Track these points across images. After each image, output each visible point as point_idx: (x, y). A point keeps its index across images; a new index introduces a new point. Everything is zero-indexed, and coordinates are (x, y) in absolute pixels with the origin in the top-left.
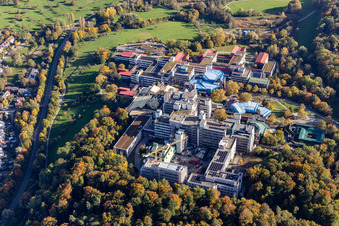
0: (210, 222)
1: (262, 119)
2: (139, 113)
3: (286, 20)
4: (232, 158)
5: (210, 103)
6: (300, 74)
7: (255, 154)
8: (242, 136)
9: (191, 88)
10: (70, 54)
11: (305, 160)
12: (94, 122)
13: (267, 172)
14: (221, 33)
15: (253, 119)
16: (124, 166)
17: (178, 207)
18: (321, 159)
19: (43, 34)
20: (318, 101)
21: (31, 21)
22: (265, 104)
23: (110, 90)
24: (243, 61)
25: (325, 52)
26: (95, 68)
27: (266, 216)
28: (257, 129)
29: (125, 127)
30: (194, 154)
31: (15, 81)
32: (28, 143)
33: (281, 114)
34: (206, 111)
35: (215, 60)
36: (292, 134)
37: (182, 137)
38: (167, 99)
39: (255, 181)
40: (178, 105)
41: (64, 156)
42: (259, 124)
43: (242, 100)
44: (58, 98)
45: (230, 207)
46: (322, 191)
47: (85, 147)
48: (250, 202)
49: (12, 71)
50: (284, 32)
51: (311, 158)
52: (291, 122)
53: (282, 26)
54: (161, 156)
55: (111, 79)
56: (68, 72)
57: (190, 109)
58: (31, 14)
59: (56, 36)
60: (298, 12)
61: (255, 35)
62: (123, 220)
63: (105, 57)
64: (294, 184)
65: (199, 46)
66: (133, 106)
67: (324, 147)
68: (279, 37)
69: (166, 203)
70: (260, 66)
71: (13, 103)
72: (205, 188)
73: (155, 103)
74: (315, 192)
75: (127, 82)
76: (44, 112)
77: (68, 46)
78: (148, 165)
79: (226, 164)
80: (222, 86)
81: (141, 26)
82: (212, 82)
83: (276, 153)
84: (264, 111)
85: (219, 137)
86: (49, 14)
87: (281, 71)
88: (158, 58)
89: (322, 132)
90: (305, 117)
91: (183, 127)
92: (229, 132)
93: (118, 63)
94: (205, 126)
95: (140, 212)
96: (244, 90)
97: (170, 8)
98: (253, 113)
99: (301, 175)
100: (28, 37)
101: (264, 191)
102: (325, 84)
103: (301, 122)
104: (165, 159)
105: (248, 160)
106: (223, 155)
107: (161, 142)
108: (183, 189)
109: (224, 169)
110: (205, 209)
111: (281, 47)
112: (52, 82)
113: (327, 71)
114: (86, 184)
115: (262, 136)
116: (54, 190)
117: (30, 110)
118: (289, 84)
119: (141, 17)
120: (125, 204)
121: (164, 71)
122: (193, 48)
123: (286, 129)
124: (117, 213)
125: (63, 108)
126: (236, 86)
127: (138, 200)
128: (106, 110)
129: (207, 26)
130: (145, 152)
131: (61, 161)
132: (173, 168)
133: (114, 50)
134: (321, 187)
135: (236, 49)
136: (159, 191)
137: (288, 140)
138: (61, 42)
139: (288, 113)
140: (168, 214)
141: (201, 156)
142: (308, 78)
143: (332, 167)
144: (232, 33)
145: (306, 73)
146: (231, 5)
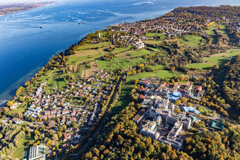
1: (195, 115)
2: (145, 106)
3: (211, 73)
4: (180, 131)
5: (173, 106)
6: (215, 97)
7: (190, 131)
8: (186, 122)
9: (167, 98)
10: (125, 80)
11: (213, 138)
12: (127, 108)
13: (194, 141)
14: (183, 76)
15: (191, 115)
16: (135, 128)
17: (153, 151)
18: (221, 139)
19: (117, 72)
20: (222, 110)
21: (114, 67)
22: (197, 109)
23: (136, 96)
24: (191, 88)
25: (227, 88)
26: (132, 86)
28: (192, 119)
29: (139, 111)
30: (164, 126)
31: (104, 88)
32: (103, 113)
33: (204, 114)
34: (171, 109)
35: (179, 87)
36: (208, 124)
37: (160, 119)
38: (156, 102)
39: (188, 144)
40: (160, 105)
42: (194, 117)
43: (188, 106)
44: (117, 96)
45: (175, 156)
46: (219, 155)
47: (121, 118)
48: (185, 154)
49: (104, 84)
50: (210, 78)
51: (216, 138)
52: (209, 117)
53: (209, 75)
54: (150, 126)
55: (137, 91)
56: (123, 87)
57: (166, 108)
58: (115, 65)
59: (121, 73)
60: (217, 70)
61: (197, 78)
62: (129, 153)
63: (136, 82)
64: (206, 149)
65: (173, 81)
66: (143, 103)
67: (223, 133)
68: (207, 80)
69: (148, 148)
70: (198, 91)
71: (102, 96)
72: (166, 144)
73: (152, 103)
74: (216, 155)
75: (143, 93)
76: (111, 101)
77: (125, 76)
78: (144, 129)
79: (177, 134)
80: (180, 99)
81: (152, 71)
82: (176, 96)
83: (200, 132)
84: (197, 112)
85: (175, 121)
86: (120, 65)
87: (207, 94)
88: (156, 84)
89: (223, 124)
90: (216, 116)
91: (161, 115)
92: (180, 120)
93: (141, 85)
94: (170, 115)
96: (189, 101)
97: (164, 65)
98: (192, 112)
99: (210, 145)
100: (112, 72)
101: (192, 150)
102: (226, 102)
103: (214, 119)
104: (152, 128)
105: (187, 133)
106: (176, 130)
107: (151, 119)
108: (156, 143)
109: (175, 136)
110: (164, 154)
111: (208, 84)
112: (117, 90)
113: (228, 97)
114: (119, 134)
115: (194, 123)
116: (107, 134)
117: (107, 100)
118: (209, 101)
119: (152, 68)
120: (131, 146)
121: (157, 90)
122: (171, 82)
123: (206, 121)
124: (127, 149)
125: (119, 100)
126: (186, 99)
127: (137, 145)
128: (133, 103)
129: (178, 73)
130: (144, 123)
131: (112, 122)
132: (154, 133)
133: (140, 80)
134: (219, 153)
135: (188, 83)
137: (207, 126)
138: (122, 75)
139: (208, 113)
140: (148, 154)
141: (167, 128)
142: (218, 99)
143: (226, 143)
144: (188, 76)
145: (218, 97)
146: (189, 65)
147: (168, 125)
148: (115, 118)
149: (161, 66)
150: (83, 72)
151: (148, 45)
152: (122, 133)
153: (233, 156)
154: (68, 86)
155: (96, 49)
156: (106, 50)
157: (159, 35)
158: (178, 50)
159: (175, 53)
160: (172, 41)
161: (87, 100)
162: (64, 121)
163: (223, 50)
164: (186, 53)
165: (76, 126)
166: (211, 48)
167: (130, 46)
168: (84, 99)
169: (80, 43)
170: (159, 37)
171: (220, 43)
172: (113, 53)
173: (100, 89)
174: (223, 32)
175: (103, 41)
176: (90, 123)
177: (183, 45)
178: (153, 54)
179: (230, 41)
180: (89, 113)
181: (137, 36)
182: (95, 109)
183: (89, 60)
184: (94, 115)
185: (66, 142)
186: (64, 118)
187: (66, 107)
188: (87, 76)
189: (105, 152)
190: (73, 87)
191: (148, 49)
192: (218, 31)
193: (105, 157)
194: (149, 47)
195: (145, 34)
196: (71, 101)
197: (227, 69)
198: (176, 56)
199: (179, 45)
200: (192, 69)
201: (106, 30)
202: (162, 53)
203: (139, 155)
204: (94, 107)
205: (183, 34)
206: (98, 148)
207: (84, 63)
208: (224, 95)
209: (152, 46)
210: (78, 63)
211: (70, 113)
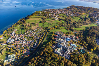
0: (62, 63)
1: (75, 47)
2: (56, 42)
4: (69, 53)
5: (67, 43)
6: (83, 41)
7: (73, 53)
8: (71, 49)
9: (65, 40)
10: (49, 32)
11: (81, 56)
12: (49, 42)
13: (74, 57)
16: (52, 50)
18: (83, 56)
19: (46, 28)
20: (85, 46)
21: (45, 26)
22: (76, 45)
23: (53, 38)
24: (74, 37)
25: (88, 38)
26: (52, 34)
27: (72, 65)
28: (74, 49)
29: (54, 44)
31: (41, 34)
32: (40, 44)
33: (78, 47)
35: (70, 36)
36: (80, 51)
37: (62, 48)
38: (61, 41)
39: (72, 58)
40: (62, 42)
41: (44, 47)
43: (73, 43)
44: (46, 38)
45: (66, 62)
46: (82, 62)
47: (47, 46)
48: (70, 61)
49: (41, 32)
50: (82, 34)
53: (81, 33)
54: (58, 50)
55: (54, 36)
56: (48, 34)
57: (64, 44)
58: (45, 25)
59: (48, 29)
60: (85, 31)
61: (77, 33)
62: (49, 59)
63: (54, 33)
64: (78, 60)
65: (68, 34)
67: (84, 54)
68: (81, 34)
69: (56, 58)
70: (77, 38)
71: (39, 37)
72: (63, 57)
73: (59, 41)
75: (56, 37)
76: (43, 39)
77: (49, 30)
78: (55, 51)
79: (68, 54)
80: (70, 41)
81: (60, 29)
82: (68, 40)
83: (76, 54)
85: (67, 49)
86: (48, 25)
87: (80, 40)
88: (61, 34)
89: (85, 51)
90: (82, 48)
91: (62, 46)
92: (69, 48)
93: (55, 34)
94: (66, 47)
95: (52, 59)
100: (44, 28)
101: (73, 60)
102: (87, 43)
103: (81, 49)
104: (58, 51)
105: (71, 53)
106: (68, 52)
107: (58, 48)
108: (60, 56)
110: (62, 61)
111: (81, 36)
112: (46, 35)
114: (45, 52)
116: (41, 52)
117: (41, 39)
118: (81, 42)
119: (60, 28)
120: (50, 57)
121: (62, 37)
123: (79, 50)
124: (48, 58)
126: (72, 41)
127: (52, 57)
128: (52, 41)
129: (70, 31)
130: (56, 49)
131: (43, 47)
132: (59, 53)
134: (83, 62)
135: (73, 35)
136: (56, 56)
137: (79, 52)
138: (48, 30)
139: (80, 47)
140: (56, 60)
141: (64, 51)
142: (84, 42)
143: (85, 58)
144: (73, 32)
145: (84, 41)
146: (74, 28)
147: (64, 50)
148: (44, 46)
149: (64, 28)
150: (32, 27)
151: (59, 19)
152: (47, 52)
153: (87, 63)
154: (26, 32)
155: (39, 18)
156: (42, 19)
157: (64, 15)
158: (71, 22)
159: (70, 23)
160: (69, 18)
161: (33, 38)
162: (23, 46)
163: (87, 24)
164: (74, 24)
165: (28, 48)
166: (83, 22)
167: (52, 18)
168: (32, 38)
169: (32, 15)
170: (64, 16)
171: (87, 21)
172: (45, 20)
173: (39, 34)
174: (88, 17)
175: (42, 15)
176: (34, 47)
177: (73, 20)
178: (61, 23)
179: (90, 21)
180: (34, 43)
181: (55, 15)
182: (36, 42)
183: (35, 22)
184: (36, 44)
185: (24, 54)
186: (23, 44)
187: (24, 40)
188: (34, 28)
189: (39, 59)
190: (28, 32)
191: (59, 20)
192: (86, 16)
193: (39, 61)
194: (60, 19)
195: (58, 14)
196: (27, 38)
197: (88, 31)
198: (70, 24)
199: (71, 20)
200: (75, 30)
201: (43, 11)
202: (64, 22)
203: (53, 61)
204: (36, 41)
205: (73, 16)
206: (37, 57)
207: (33, 23)
208: (86, 41)
209: (61, 19)
210: (30, 23)
211: (26, 43)
